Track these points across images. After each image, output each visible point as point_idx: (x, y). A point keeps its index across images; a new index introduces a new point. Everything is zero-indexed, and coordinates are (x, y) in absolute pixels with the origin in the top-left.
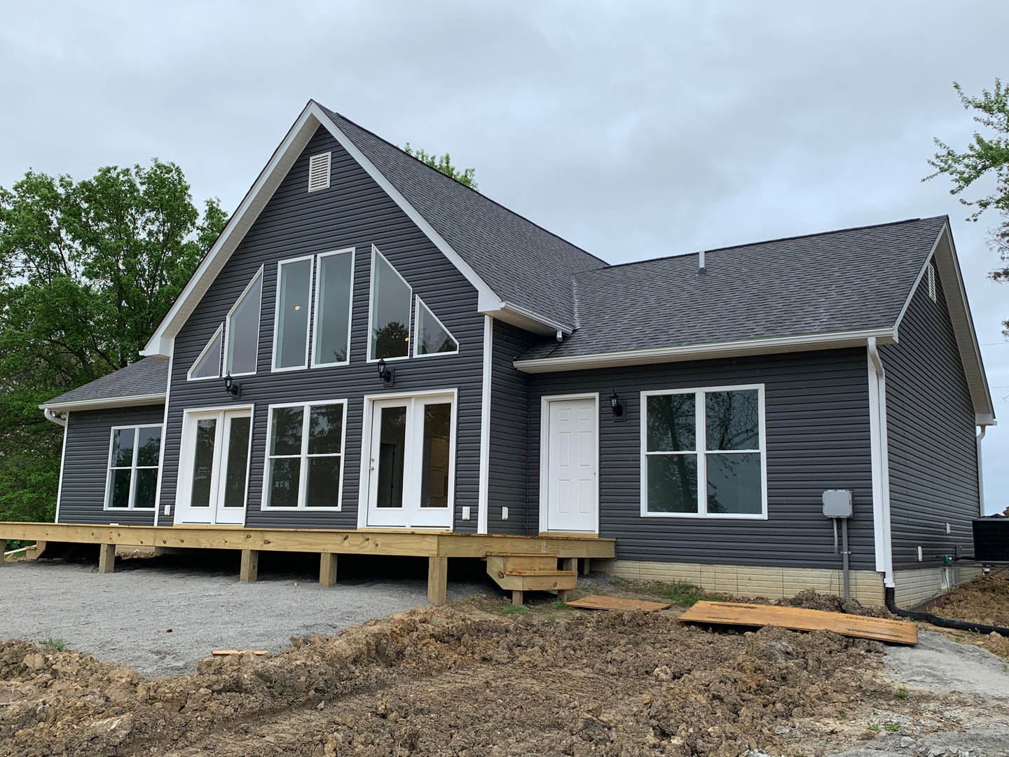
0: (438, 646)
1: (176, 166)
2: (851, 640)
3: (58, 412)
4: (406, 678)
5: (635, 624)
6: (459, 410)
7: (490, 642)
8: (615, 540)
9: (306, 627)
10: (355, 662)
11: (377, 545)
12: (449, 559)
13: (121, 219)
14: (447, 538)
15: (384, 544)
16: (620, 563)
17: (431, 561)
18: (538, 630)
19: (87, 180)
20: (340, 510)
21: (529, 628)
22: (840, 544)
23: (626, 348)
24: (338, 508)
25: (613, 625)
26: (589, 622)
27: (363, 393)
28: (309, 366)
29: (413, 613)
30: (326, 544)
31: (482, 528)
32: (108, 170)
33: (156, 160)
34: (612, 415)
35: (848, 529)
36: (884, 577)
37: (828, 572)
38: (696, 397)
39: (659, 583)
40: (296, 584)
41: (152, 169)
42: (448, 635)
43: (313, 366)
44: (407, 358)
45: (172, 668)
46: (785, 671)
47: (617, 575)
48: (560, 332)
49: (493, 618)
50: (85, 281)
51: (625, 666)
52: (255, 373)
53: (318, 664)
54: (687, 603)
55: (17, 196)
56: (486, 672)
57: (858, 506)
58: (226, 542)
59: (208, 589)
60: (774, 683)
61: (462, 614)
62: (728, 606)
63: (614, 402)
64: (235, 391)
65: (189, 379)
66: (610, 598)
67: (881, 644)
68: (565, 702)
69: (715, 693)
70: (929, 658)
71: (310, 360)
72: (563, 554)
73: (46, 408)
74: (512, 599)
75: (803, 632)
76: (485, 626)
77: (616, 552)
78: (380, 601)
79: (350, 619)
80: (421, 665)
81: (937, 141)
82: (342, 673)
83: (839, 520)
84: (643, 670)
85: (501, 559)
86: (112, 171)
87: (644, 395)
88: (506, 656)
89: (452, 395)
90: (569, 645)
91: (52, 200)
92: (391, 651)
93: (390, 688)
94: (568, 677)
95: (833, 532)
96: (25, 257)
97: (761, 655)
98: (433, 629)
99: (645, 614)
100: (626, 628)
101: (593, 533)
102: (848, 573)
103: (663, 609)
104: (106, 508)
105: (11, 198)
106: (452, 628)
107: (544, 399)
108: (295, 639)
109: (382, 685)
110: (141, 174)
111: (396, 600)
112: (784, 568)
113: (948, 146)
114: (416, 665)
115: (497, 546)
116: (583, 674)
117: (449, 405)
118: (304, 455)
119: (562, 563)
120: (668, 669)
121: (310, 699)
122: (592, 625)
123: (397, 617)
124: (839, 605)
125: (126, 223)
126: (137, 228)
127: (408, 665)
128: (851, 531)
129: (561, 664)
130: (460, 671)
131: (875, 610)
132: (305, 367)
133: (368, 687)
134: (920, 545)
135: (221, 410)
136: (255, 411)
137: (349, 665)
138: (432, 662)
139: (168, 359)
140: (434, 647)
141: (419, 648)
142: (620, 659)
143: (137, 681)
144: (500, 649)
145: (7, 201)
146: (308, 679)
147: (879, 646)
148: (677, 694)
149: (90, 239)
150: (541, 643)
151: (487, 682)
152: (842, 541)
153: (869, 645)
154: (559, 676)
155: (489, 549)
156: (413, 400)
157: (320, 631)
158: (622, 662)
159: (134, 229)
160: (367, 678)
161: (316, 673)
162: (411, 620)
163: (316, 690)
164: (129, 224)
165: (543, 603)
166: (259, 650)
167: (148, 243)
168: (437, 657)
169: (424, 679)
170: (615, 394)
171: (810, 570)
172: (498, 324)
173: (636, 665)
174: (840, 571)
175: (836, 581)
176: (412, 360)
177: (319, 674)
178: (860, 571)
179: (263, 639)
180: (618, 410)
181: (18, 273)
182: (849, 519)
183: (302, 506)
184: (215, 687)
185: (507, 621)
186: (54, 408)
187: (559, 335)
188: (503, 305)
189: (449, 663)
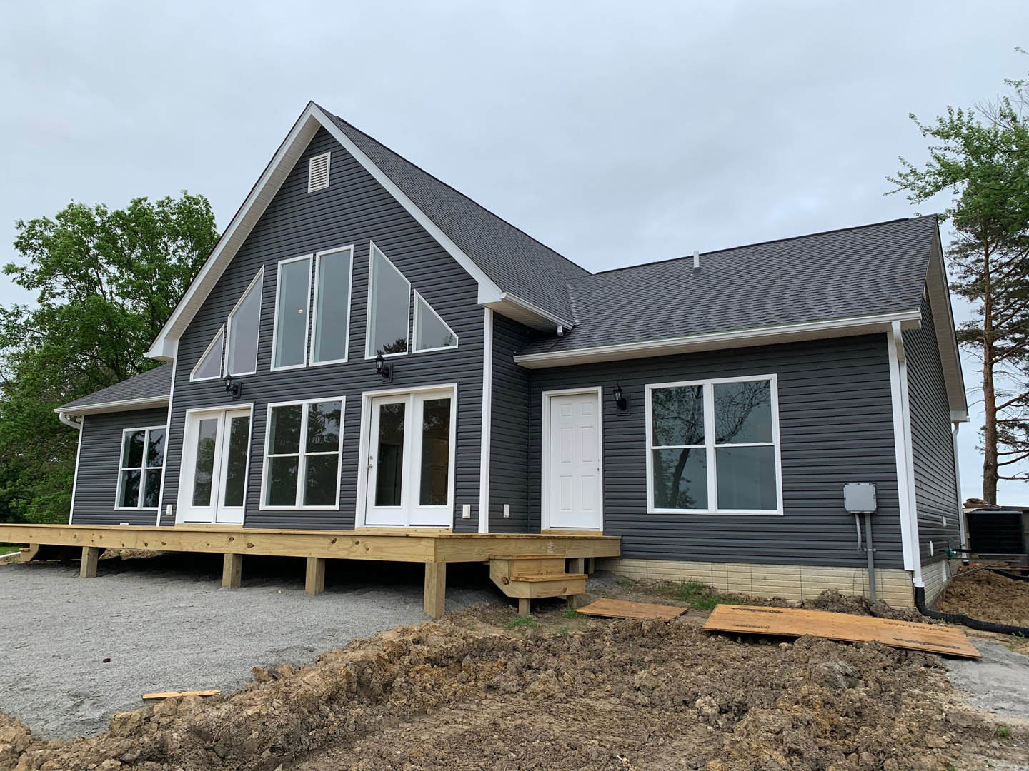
0: (434, 672)
1: (204, 198)
2: (904, 653)
3: (73, 415)
4: (394, 720)
5: (656, 634)
6: (458, 405)
7: (495, 664)
8: (620, 537)
9: (277, 652)
10: (330, 700)
11: (368, 549)
12: (448, 565)
13: (154, 247)
14: (446, 541)
15: (376, 548)
16: (626, 562)
17: (427, 567)
18: (550, 646)
19: (120, 210)
20: (338, 509)
21: (539, 643)
22: (864, 540)
23: (631, 340)
24: (336, 507)
25: (630, 636)
26: (606, 635)
27: (362, 390)
28: (308, 364)
29: (405, 631)
30: (312, 548)
31: (483, 528)
32: (140, 201)
33: (185, 192)
34: (615, 409)
35: (872, 524)
36: (913, 576)
37: (852, 571)
38: (704, 389)
39: (668, 583)
40: (280, 592)
41: (182, 200)
42: (447, 657)
43: (312, 364)
44: (406, 353)
45: (83, 723)
46: (859, 704)
47: (624, 574)
48: (561, 327)
49: (497, 632)
50: (118, 299)
51: (657, 694)
52: (255, 373)
53: (276, 713)
54: (703, 605)
55: (59, 225)
56: (492, 707)
57: (882, 501)
58: (208, 545)
59: (181, 599)
60: (849, 721)
61: (463, 630)
62: (751, 610)
63: (618, 395)
64: (235, 390)
65: (192, 380)
66: (622, 602)
67: (939, 658)
68: (594, 755)
69: (793, 746)
70: (1004, 677)
71: (308, 358)
72: (570, 554)
73: (60, 411)
74: (518, 607)
75: (848, 643)
76: (490, 644)
77: (623, 550)
78: (369, 614)
79: (332, 638)
80: (413, 700)
81: (901, 160)
82: (311, 720)
83: (862, 515)
84: (678, 700)
85: (506, 563)
86: (143, 202)
87: (648, 388)
88: (515, 683)
89: (452, 390)
90: (589, 667)
91: (90, 228)
92: (376, 683)
93: (373, 735)
94: (591, 710)
95: (856, 528)
96: (66, 280)
97: (823, 681)
98: (428, 652)
99: (666, 623)
100: (646, 639)
101: (597, 530)
102: (873, 572)
103: (681, 615)
104: (117, 507)
105: (54, 227)
106: (452, 648)
107: (544, 394)
108: (258, 671)
109: (363, 732)
110: (171, 204)
111: (387, 612)
112: (802, 567)
113: (911, 164)
114: (407, 701)
115: (500, 549)
116: (609, 707)
117: (449, 400)
118: (302, 454)
119: (570, 564)
120: (713, 701)
121: (263, 764)
122: (609, 638)
123: (388, 636)
124: (868, 608)
125: (160, 250)
126: (169, 254)
127: (396, 702)
128: (875, 527)
129: (581, 692)
130: (461, 705)
131: (907, 613)
132: (304, 365)
133: (344, 738)
134: (931, 539)
135: (222, 410)
136: (255, 410)
137: (322, 707)
138: (427, 696)
139: (172, 361)
140: (429, 675)
141: (412, 676)
142: (650, 685)
143: (22, 748)
144: (508, 674)
145: (49, 229)
146: (262, 735)
147: (937, 659)
148: (745, 750)
149: (126, 264)
150: (556, 665)
151: (494, 723)
152: (865, 538)
153: (926, 659)
154: (581, 711)
155: (491, 552)
156: (412, 396)
157: (292, 657)
158: (653, 689)
159: (166, 255)
160: (343, 724)
161: (272, 725)
162: (402, 641)
163: (273, 749)
164: (162, 251)
165: (551, 611)
166: (209, 689)
167: (178, 267)
168: (433, 687)
169: (417, 719)
170: (619, 387)
171: (831, 568)
172: (498, 318)
173: (671, 693)
174: (864, 569)
175: (859, 580)
176: (410, 356)
177: (278, 726)
178: (886, 570)
179: (219, 671)
180: (622, 404)
181: (57, 293)
182: (872, 515)
183: (299, 505)
184: (128, 757)
185: (514, 637)
186: (69, 412)
187: (560, 330)
188: (504, 296)
189: (448, 696)
